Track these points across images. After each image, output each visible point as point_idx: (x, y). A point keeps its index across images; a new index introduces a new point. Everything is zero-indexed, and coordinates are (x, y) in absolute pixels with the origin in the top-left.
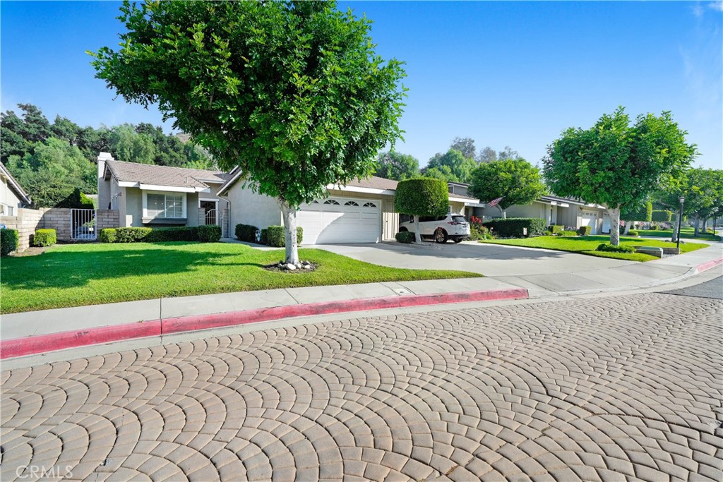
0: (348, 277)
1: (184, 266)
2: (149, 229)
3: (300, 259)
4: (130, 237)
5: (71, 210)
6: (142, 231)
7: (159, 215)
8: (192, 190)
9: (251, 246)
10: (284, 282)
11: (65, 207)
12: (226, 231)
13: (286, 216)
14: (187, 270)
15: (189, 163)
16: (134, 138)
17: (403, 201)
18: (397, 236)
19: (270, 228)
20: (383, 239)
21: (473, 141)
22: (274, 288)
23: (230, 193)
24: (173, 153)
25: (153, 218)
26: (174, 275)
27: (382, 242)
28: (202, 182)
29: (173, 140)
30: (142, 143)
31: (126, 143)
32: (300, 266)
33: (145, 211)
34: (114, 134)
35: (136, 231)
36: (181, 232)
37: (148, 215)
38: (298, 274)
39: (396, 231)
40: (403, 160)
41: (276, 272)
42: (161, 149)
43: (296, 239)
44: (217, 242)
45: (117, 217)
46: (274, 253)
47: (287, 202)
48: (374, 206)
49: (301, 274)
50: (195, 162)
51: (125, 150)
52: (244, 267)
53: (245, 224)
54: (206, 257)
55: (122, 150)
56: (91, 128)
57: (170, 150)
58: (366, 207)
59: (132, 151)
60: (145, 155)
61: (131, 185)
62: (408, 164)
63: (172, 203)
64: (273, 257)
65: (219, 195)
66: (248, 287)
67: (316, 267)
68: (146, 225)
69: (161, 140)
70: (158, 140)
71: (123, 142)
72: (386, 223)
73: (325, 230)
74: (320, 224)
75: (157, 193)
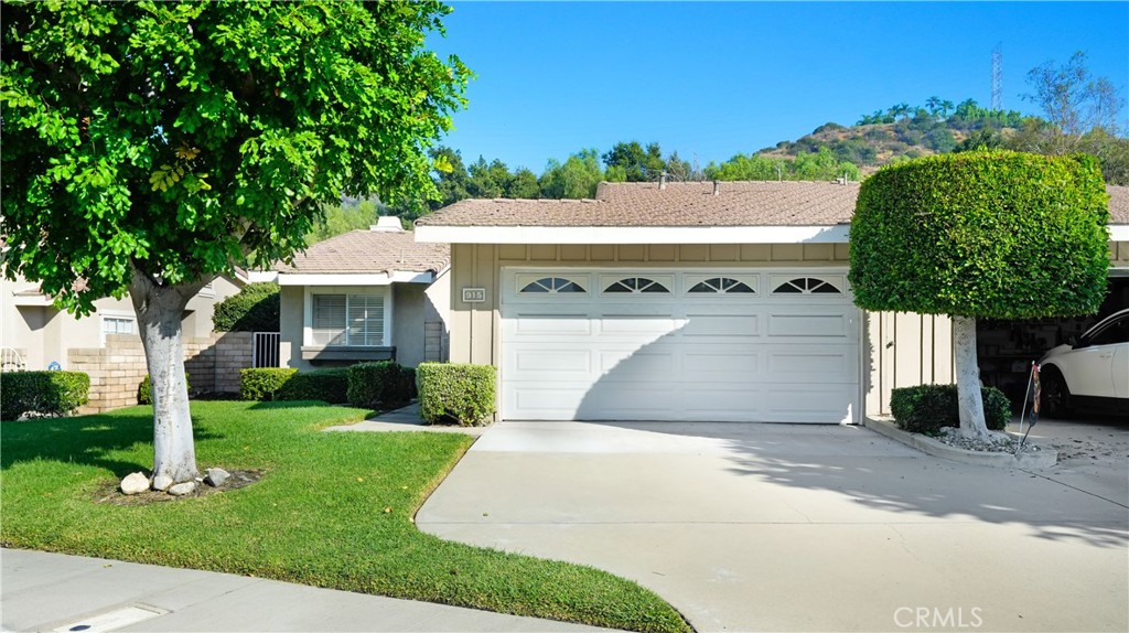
2: (288, 373)
5: (255, 334)
7: (335, 339)
11: (245, 330)
25: (322, 346)
27: (866, 423)
33: (308, 332)
48: (830, 288)
63: (359, 313)
72: (888, 351)
73: (609, 374)
74: (591, 357)
75: (331, 292)
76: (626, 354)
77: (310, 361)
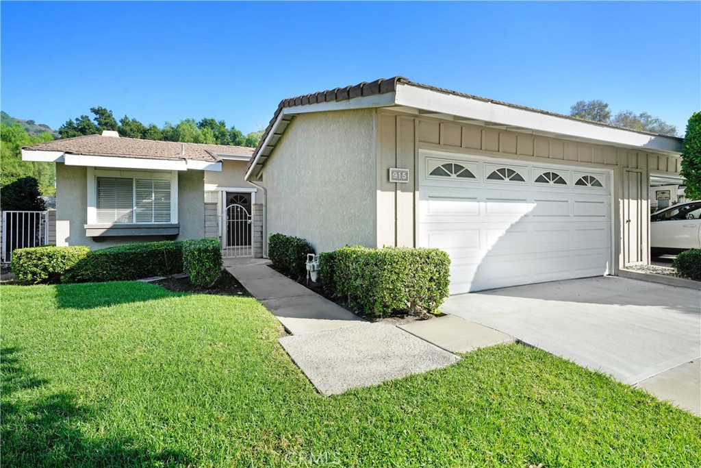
5: (4, 213)
7: (123, 218)
8: (180, 166)
12: (259, 245)
16: (194, 133)
19: (345, 256)
20: (621, 267)
21: (606, 106)
29: (234, 134)
30: (201, 138)
37: (98, 220)
39: (647, 244)
53: (287, 233)
56: (154, 127)
57: (232, 144)
58: (581, 188)
65: (249, 179)
68: (96, 239)
69: (223, 135)
72: (626, 225)
73: (492, 249)
74: (479, 235)
75: (117, 175)
76: (502, 233)
77: (93, 237)
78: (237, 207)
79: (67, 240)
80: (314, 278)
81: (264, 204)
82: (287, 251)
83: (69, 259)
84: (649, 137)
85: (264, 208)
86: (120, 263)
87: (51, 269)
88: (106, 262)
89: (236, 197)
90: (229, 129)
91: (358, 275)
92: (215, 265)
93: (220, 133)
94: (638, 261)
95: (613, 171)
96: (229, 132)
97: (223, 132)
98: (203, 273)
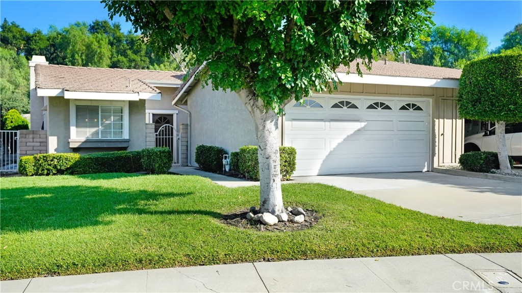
0: (377, 242)
1: (97, 214)
2: (77, 156)
3: (286, 204)
4: (51, 168)
6: (67, 159)
7: (93, 134)
8: (135, 97)
9: (213, 179)
10: (254, 250)
12: (185, 156)
13: (261, 128)
14: (96, 223)
15: (151, 67)
17: (475, 97)
18: (462, 160)
19: (243, 151)
20: (436, 166)
22: (233, 262)
23: (191, 100)
24: (133, 56)
25: (83, 139)
26: (72, 231)
27: (434, 170)
28: (152, 86)
29: (132, 39)
30: (95, 46)
31: (78, 47)
32: (285, 217)
33: (73, 129)
34: (64, 38)
35: (59, 159)
36: (119, 159)
37: (78, 135)
38: (281, 234)
39: (460, 151)
40: (460, 40)
41: (241, 229)
42: (118, 52)
43: (278, 168)
44: (164, 173)
45: (44, 140)
46: (245, 191)
47: (260, 102)
48: (419, 109)
49: (285, 234)
50: (159, 65)
51: (76, 55)
52: (190, 218)
53: (208, 144)
54: (136, 199)
55: (73, 56)
56: (39, 32)
57: (129, 52)
58: (404, 112)
59: (84, 57)
60: (99, 61)
61: (54, 93)
62: (469, 45)
63: (108, 118)
64: (241, 199)
65: (176, 104)
66: (185, 259)
67: (316, 218)
68: (75, 150)
69: (119, 40)
70: (115, 41)
71: (73, 46)
72: (441, 138)
73: (333, 151)
74: (325, 142)
75: (89, 104)
76: (340, 140)
77: (73, 148)
78: (169, 126)
79: (55, 150)
80: (227, 169)
81: (189, 123)
82: (210, 154)
83: (70, 161)
84: (436, 80)
85: (189, 128)
86: (99, 164)
87: (59, 167)
88: (91, 163)
89: (160, 118)
90: (126, 33)
91: (250, 160)
92: (169, 161)
93: (114, 38)
94: (452, 162)
95: (431, 100)
96: (124, 36)
97: (119, 38)
98: (162, 165)
